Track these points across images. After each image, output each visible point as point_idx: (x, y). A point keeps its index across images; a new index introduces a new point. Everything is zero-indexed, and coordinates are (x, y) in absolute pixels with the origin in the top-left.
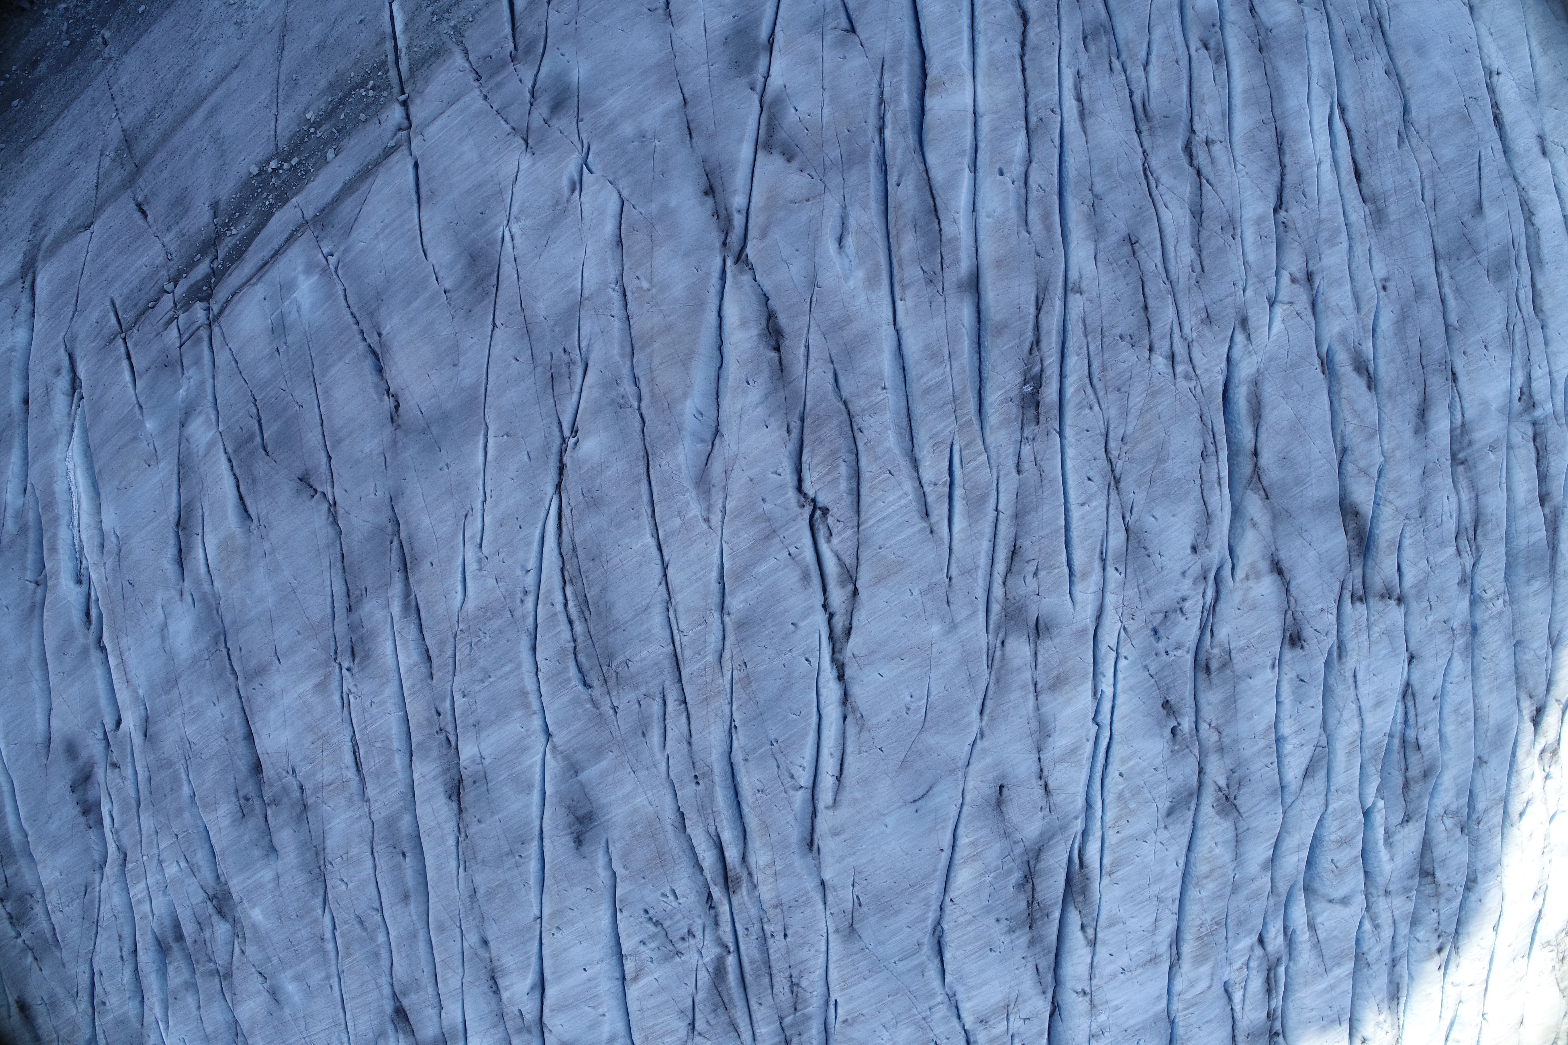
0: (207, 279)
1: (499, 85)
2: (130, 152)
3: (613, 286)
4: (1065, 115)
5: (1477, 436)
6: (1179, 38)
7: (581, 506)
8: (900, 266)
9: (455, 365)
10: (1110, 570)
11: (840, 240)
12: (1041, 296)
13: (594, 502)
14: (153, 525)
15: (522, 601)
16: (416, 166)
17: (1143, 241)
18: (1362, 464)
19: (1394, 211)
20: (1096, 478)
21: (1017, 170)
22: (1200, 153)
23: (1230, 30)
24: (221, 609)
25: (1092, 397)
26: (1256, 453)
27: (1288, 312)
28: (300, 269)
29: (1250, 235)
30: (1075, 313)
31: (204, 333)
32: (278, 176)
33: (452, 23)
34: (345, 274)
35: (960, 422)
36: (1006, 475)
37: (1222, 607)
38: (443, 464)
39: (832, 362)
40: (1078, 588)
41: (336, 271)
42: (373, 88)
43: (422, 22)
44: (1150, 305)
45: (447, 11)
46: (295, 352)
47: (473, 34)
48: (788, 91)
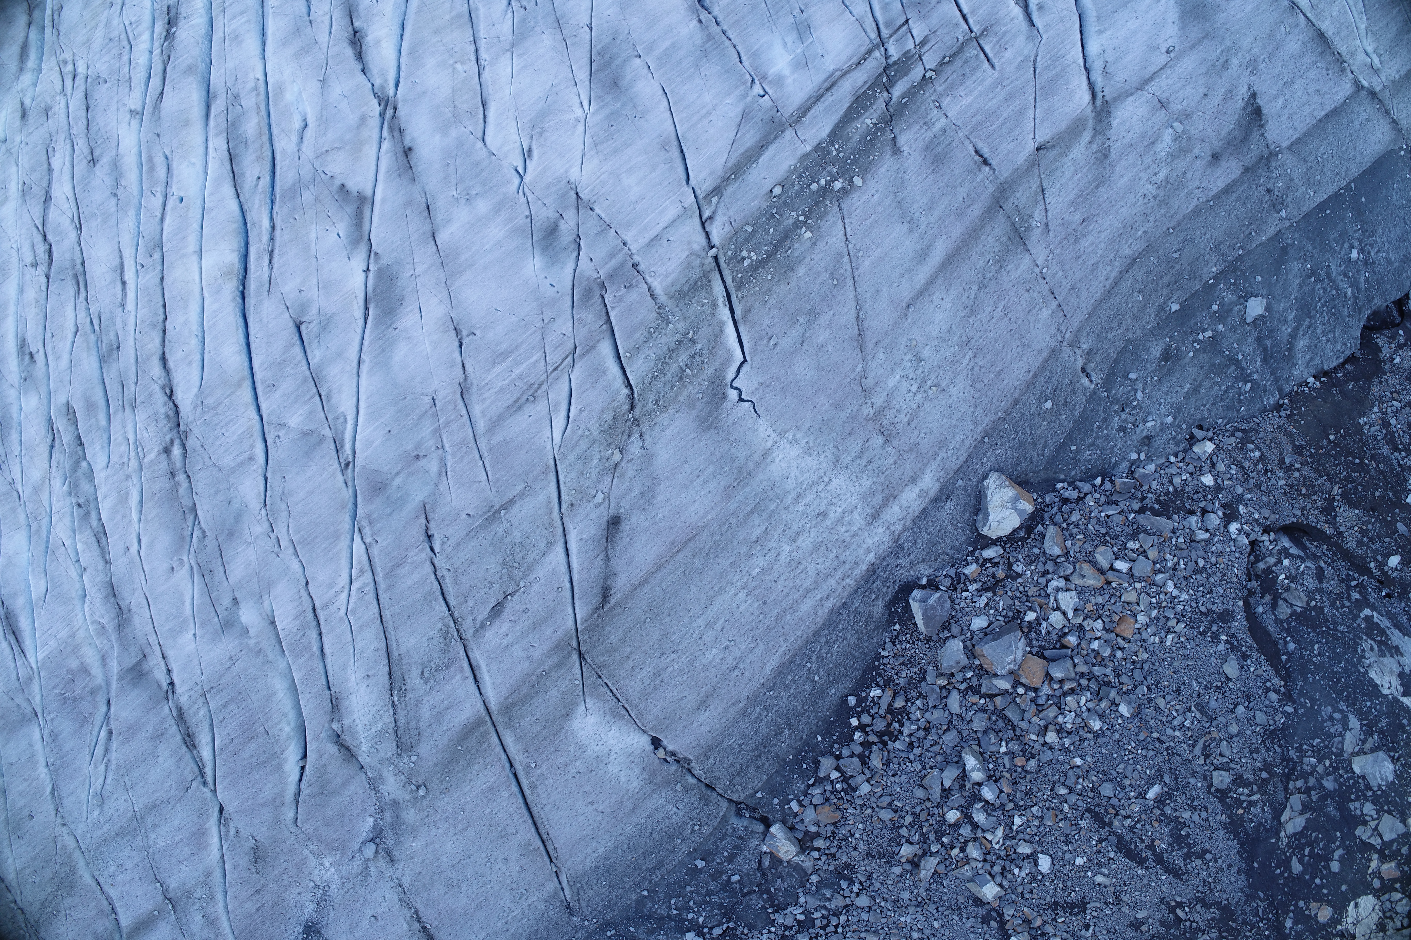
0: (892, 83)
1: (612, 255)
3: (486, 64)
4: (134, 263)
6: (50, 359)
8: (258, 107)
11: (305, 126)
12: (159, 103)
16: (687, 179)
17: (85, 162)
21: (172, 206)
22: (42, 255)
23: (15, 376)
25: (130, 31)
28: (789, 81)
30: (139, 95)
31: (885, 32)
32: (830, 174)
33: (670, 326)
34: (742, 76)
39: (311, 22)
41: (753, 81)
42: (744, 258)
43: (705, 333)
44: (85, 111)
45: (679, 343)
46: (783, 7)
47: (647, 312)
48: (345, 253)
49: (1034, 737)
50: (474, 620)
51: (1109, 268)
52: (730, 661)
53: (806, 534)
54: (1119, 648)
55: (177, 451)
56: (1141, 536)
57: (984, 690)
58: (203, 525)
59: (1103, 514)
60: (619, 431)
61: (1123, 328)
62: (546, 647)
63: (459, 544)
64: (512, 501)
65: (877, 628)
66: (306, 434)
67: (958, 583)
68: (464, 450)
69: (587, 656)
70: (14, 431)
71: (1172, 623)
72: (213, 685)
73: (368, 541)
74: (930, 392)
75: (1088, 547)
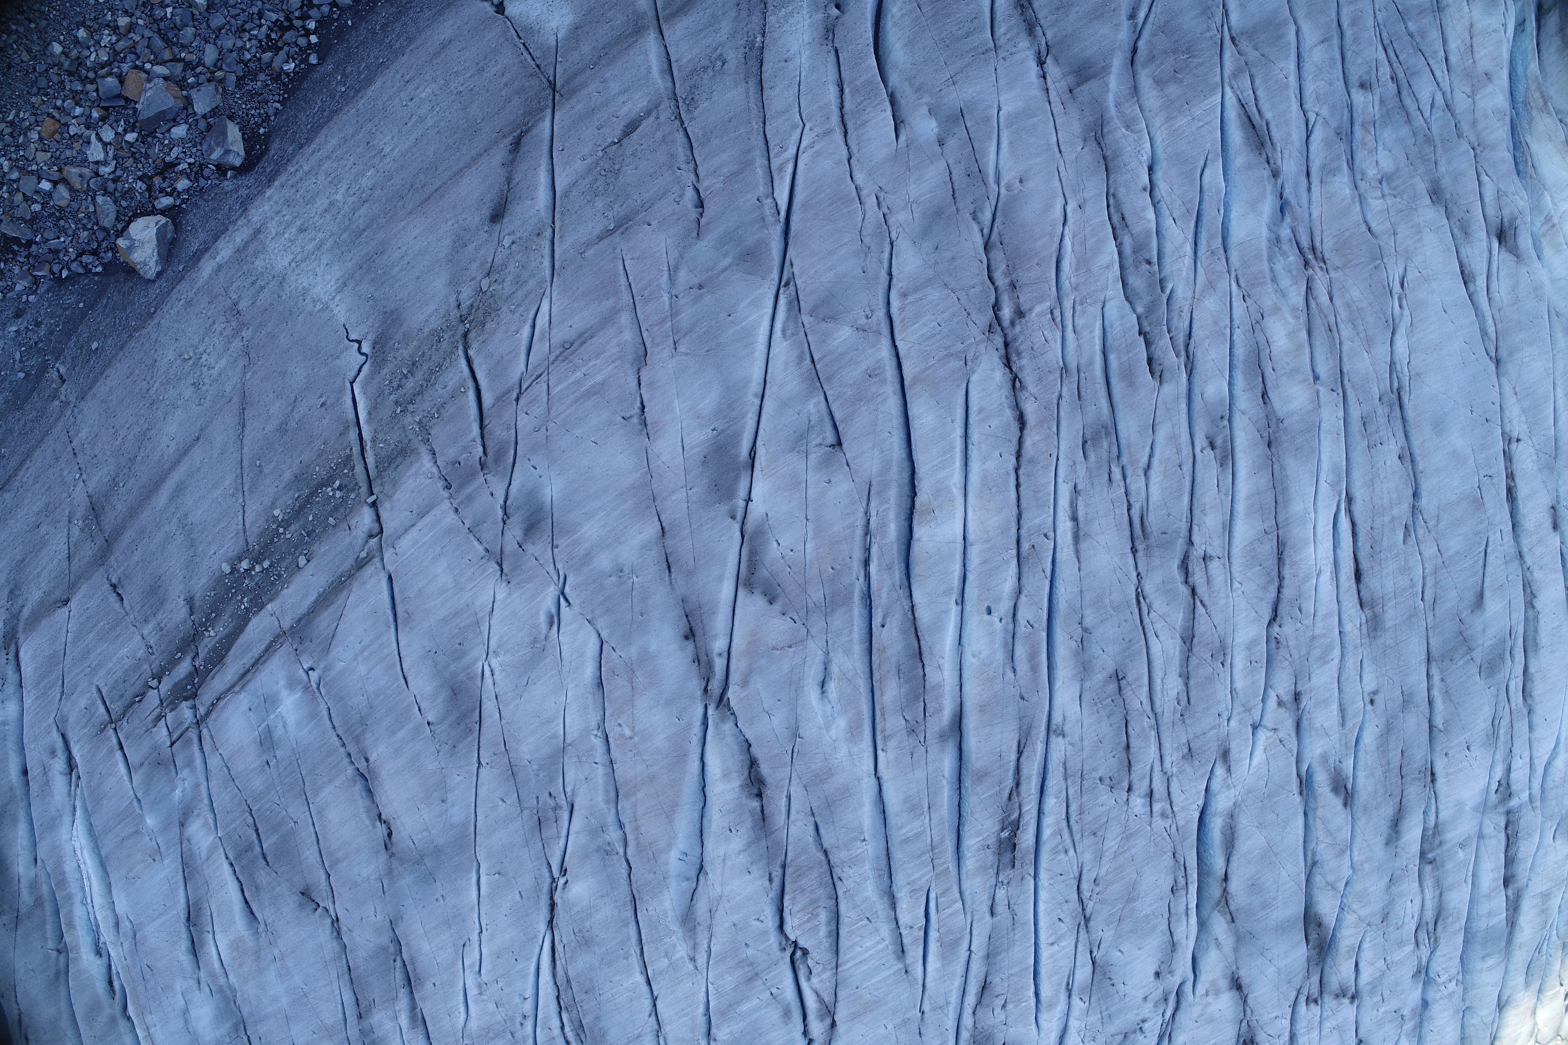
0: (190, 677)
1: (470, 498)
2: (98, 523)
3: (595, 732)
4: (1059, 541)
5: (1448, 836)
6: (1185, 437)
7: (573, 944)
8: (883, 714)
9: (443, 801)
10: (1075, 1000)
11: (823, 685)
12: (1023, 742)
13: (586, 942)
14: (164, 918)
15: (522, 1024)
16: (390, 578)
17: (1130, 678)
18: (1331, 878)
19: (1391, 616)
20: (1067, 919)
21: (1004, 607)
22: (1196, 570)
23: (1240, 422)
24: (238, 1002)
25: (1068, 841)
26: (1226, 878)
27: (1271, 740)
28: (282, 683)
29: (1240, 660)
30: (1056, 757)
31: (193, 734)
32: (252, 577)
33: (417, 419)
34: (328, 693)
35: (938, 870)
36: (980, 920)
37: (1181, 1016)
38: (438, 896)
39: (813, 814)
40: (1043, 1017)
41: (318, 688)
42: (340, 488)
43: (385, 412)
44: (1132, 745)
45: (411, 402)
46: (286, 768)
47: (440, 433)
48: (770, 522)
49: (140, 22)
50: (657, 118)
51: (25, 479)
52: (411, 87)
53: (319, 211)
54: (59, 109)
55: (1006, 313)
56: (28, 217)
57: (180, 66)
58: (975, 227)
59: (62, 239)
60: (481, 311)
61: (22, 421)
62: (585, 92)
63: (664, 194)
64: (600, 238)
65: (280, 129)
66: (833, 318)
67: (196, 172)
68: (646, 293)
69: (546, 84)
70: (1241, 358)
71: (8, 130)
72: (982, 56)
73: (770, 200)
74: (191, 354)
75: (75, 205)
